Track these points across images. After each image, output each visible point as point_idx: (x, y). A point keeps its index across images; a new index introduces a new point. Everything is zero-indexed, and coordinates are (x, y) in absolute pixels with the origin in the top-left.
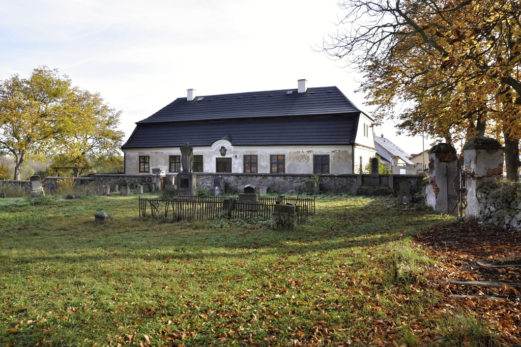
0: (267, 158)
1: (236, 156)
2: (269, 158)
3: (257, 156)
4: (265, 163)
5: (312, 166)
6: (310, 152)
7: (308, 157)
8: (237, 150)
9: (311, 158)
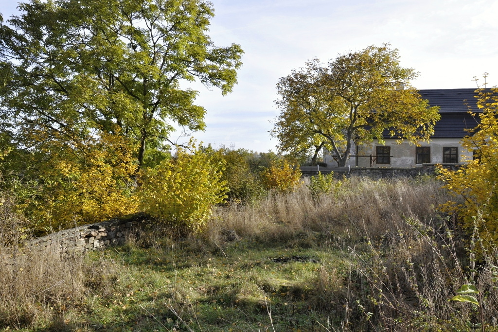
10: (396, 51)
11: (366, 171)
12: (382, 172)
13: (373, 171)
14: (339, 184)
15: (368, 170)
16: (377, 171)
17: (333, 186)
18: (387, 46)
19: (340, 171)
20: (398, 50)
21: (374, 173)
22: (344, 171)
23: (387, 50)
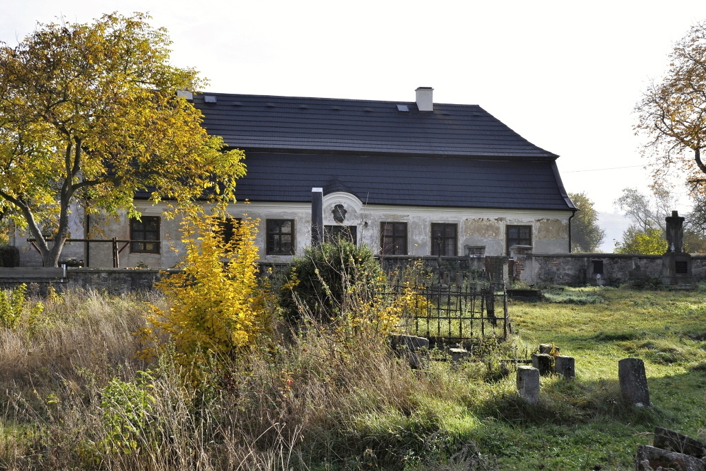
0: (425, 228)
1: (366, 223)
2: (428, 229)
3: (405, 224)
4: (422, 237)
5: (504, 244)
6: (501, 219)
7: (498, 229)
8: (367, 212)
9: (503, 230)
10: (162, 32)
11: (99, 277)
12: (132, 277)
13: (114, 275)
14: (38, 308)
15: (103, 275)
16: (122, 276)
17: (26, 312)
18: (143, 20)
19: (45, 276)
20: (165, 30)
21: (115, 279)
22: (52, 276)
23: (144, 27)
